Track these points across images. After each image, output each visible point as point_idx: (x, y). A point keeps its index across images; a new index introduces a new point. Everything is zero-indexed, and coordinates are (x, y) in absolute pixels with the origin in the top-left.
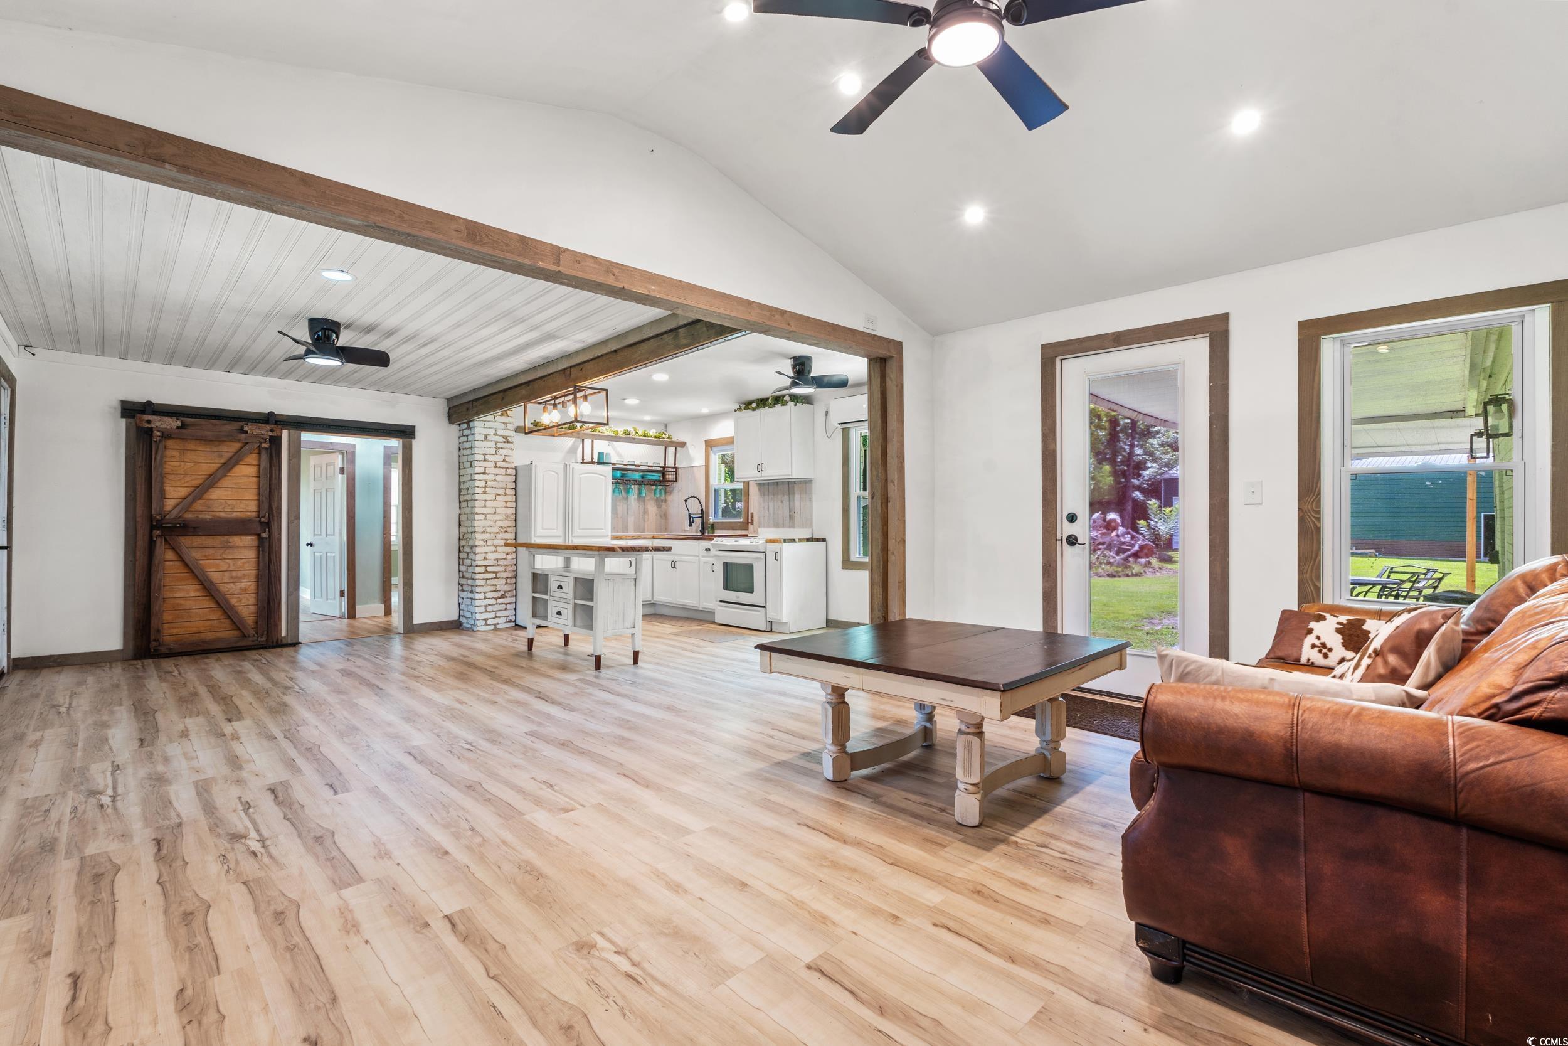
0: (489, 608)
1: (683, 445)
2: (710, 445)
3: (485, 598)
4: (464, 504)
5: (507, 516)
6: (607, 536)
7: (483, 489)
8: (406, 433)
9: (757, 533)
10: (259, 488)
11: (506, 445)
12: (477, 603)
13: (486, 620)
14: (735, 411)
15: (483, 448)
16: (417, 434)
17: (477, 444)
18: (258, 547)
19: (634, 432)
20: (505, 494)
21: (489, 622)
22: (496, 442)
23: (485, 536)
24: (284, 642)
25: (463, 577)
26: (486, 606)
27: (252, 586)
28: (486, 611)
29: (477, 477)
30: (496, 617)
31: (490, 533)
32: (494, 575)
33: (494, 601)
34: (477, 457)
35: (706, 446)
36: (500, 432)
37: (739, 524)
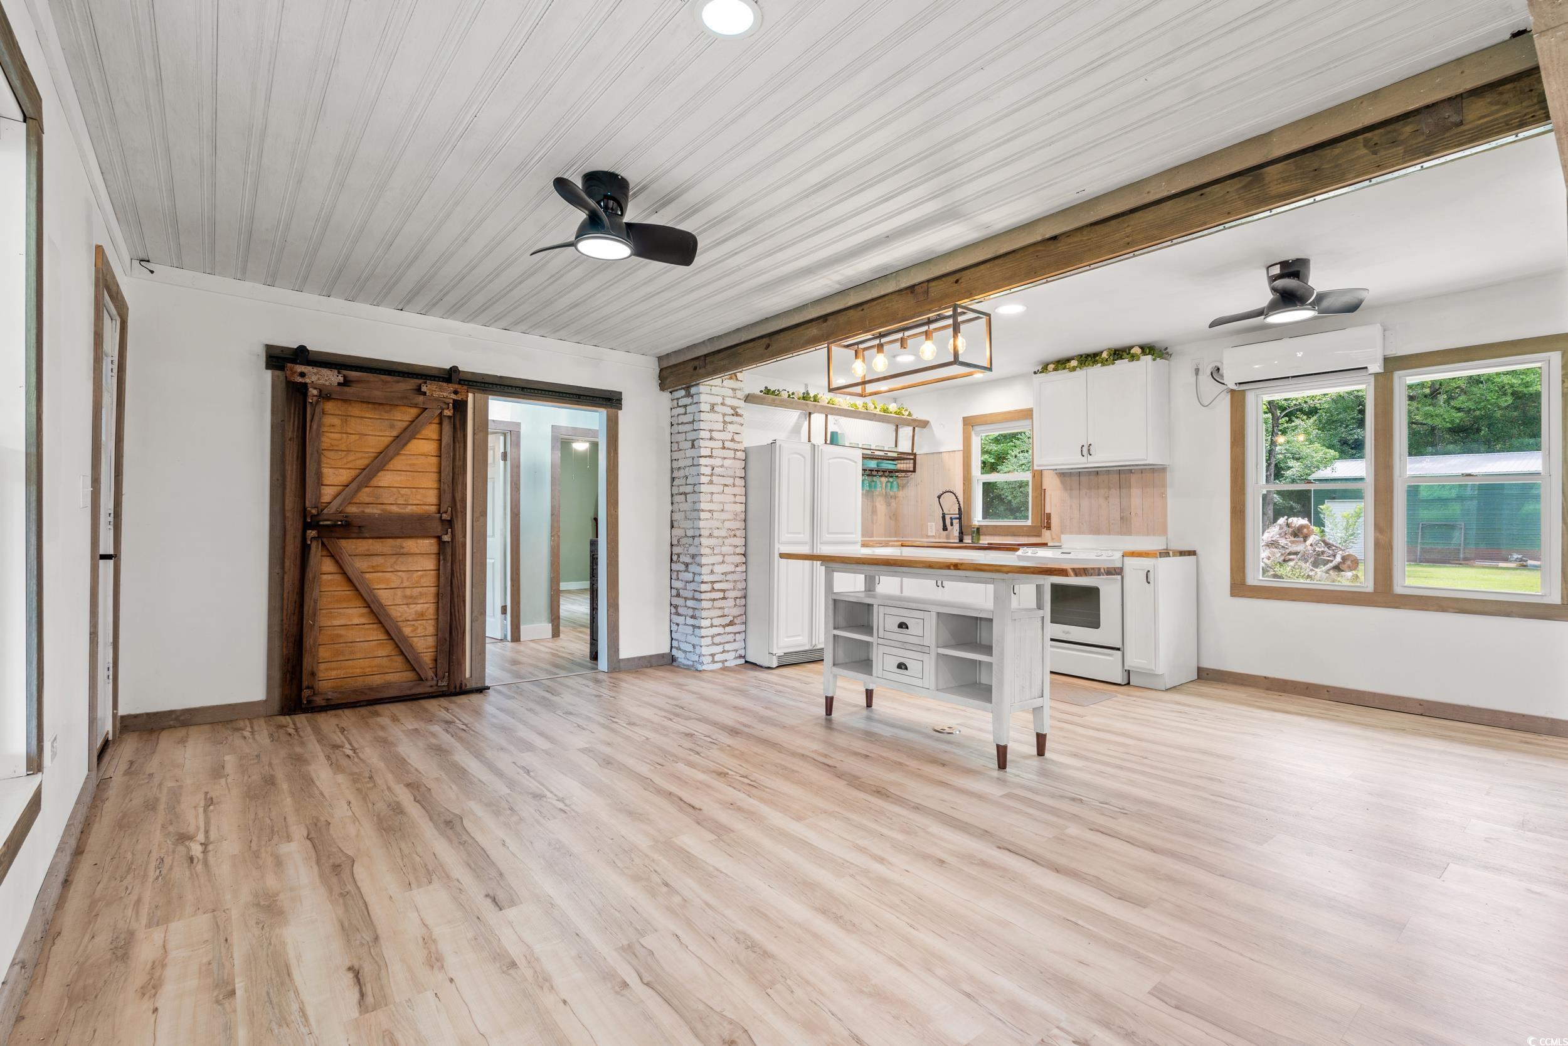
0: (717, 640)
1: (924, 424)
2: (969, 423)
3: (712, 626)
4: (677, 498)
5: (736, 515)
6: (855, 543)
7: (709, 478)
8: (609, 400)
9: (1060, 541)
10: (440, 472)
11: (735, 418)
12: (703, 632)
13: (713, 655)
14: (1035, 373)
15: (709, 421)
16: (624, 403)
17: (703, 416)
18: (439, 554)
19: (873, 407)
20: (734, 485)
21: (717, 658)
22: (724, 415)
23: (711, 542)
24: (468, 687)
25: (678, 595)
26: (713, 637)
27: (430, 609)
28: (714, 644)
29: (703, 461)
30: (724, 651)
31: (717, 537)
32: (721, 595)
33: (720, 630)
34: (703, 434)
35: (964, 425)
36: (728, 401)
37: (1025, 529)
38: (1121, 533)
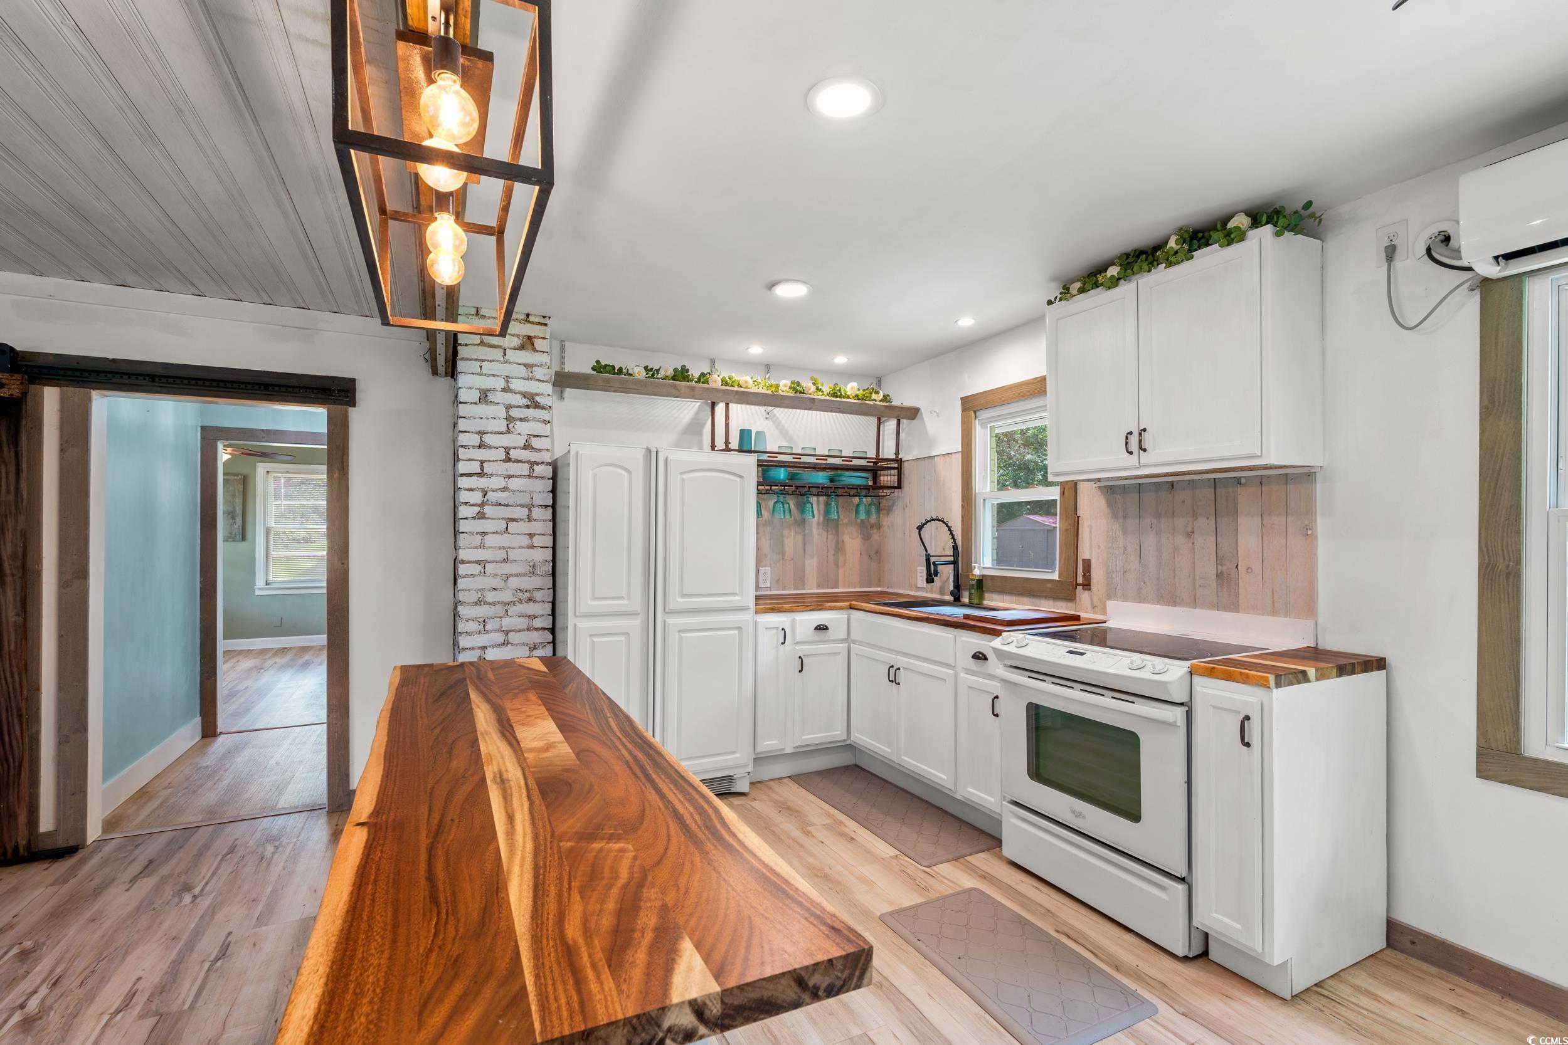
1: (913, 413)
2: (971, 406)
5: (534, 566)
6: (744, 609)
7: (477, 509)
8: (341, 393)
9: (1104, 612)
11: (532, 413)
14: (1050, 303)
16: (359, 396)
19: (813, 388)
20: (530, 519)
22: (509, 407)
23: (481, 611)
24: (45, 847)
31: (494, 604)
34: (468, 439)
35: (964, 410)
36: (517, 385)
37: (1049, 585)
38: (1218, 607)
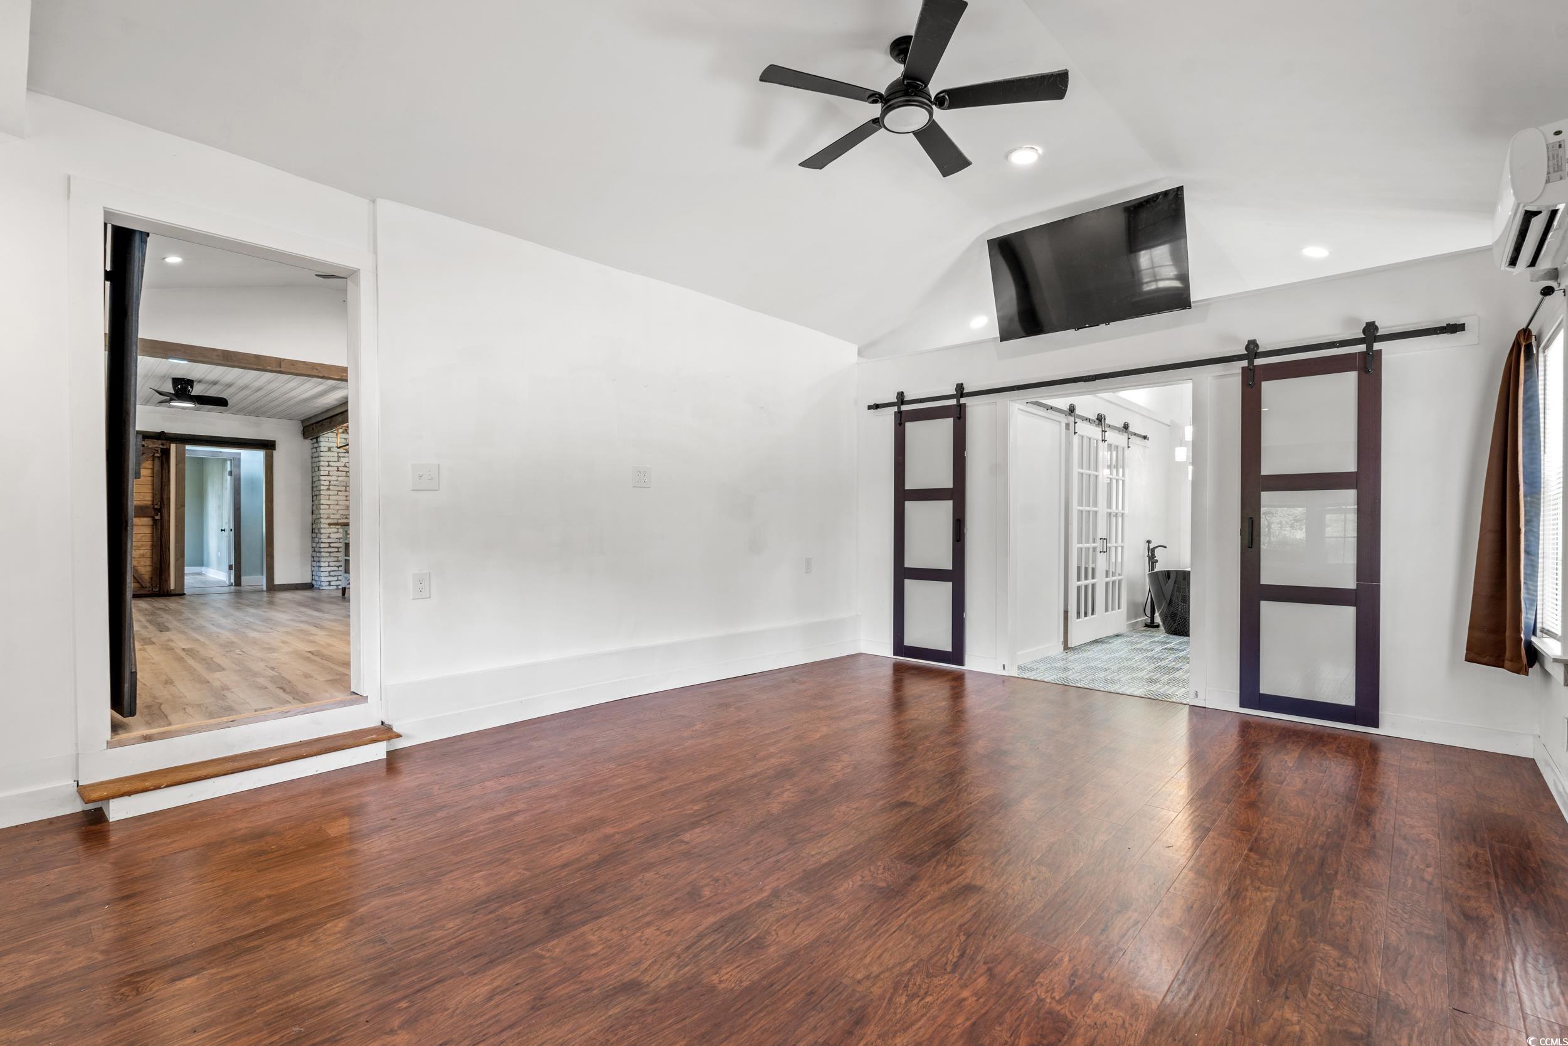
0: (332, 574)
3: (329, 566)
4: (315, 498)
7: (327, 487)
8: (268, 446)
10: (153, 485)
12: (322, 569)
13: (330, 582)
15: (325, 456)
16: (277, 446)
17: (322, 454)
18: (153, 526)
21: (332, 583)
22: (338, 453)
24: (173, 593)
25: (314, 551)
26: (329, 572)
27: (148, 553)
28: (330, 576)
29: (322, 478)
30: (338, 580)
32: (336, 550)
33: (333, 569)
34: (322, 463)
